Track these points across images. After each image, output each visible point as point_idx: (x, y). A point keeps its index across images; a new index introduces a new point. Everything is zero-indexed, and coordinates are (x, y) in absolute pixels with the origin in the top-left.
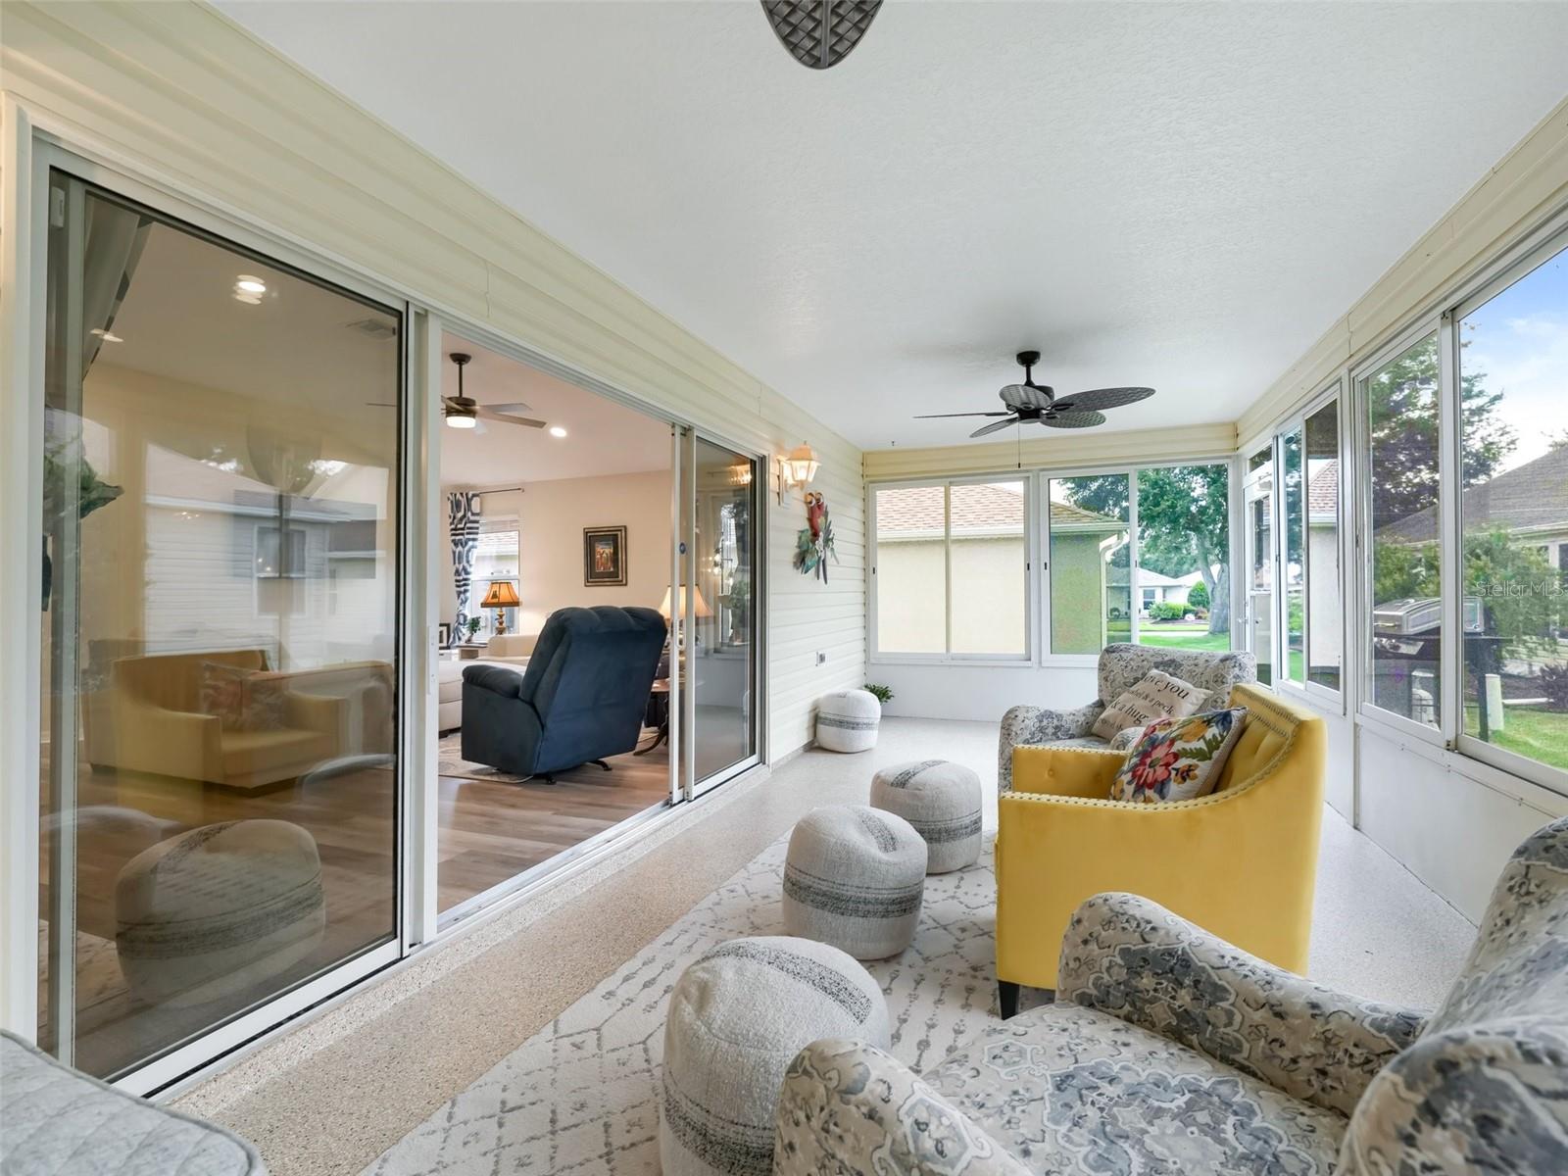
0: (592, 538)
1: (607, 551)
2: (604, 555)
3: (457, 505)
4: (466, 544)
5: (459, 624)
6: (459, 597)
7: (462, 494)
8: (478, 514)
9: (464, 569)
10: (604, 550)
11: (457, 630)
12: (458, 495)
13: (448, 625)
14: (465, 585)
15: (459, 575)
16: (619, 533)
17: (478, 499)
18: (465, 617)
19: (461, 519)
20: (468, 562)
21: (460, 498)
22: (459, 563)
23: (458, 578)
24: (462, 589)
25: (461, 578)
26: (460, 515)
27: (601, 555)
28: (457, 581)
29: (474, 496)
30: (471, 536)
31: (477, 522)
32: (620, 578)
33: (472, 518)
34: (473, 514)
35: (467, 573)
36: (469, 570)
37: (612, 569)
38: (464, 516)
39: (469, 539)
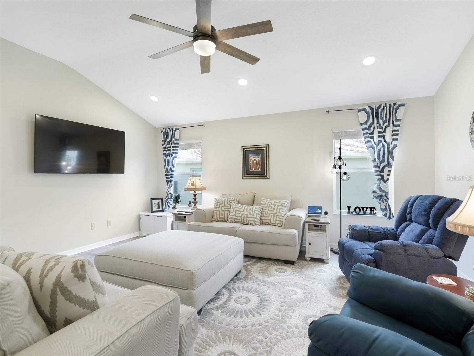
0: (247, 152)
1: (257, 159)
2: (255, 161)
3: (166, 135)
4: (172, 155)
5: (168, 198)
6: (168, 184)
7: (169, 129)
8: (178, 140)
9: (171, 169)
10: (254, 159)
11: (167, 201)
12: (168, 130)
13: (162, 199)
14: (171, 177)
15: (168, 172)
16: (265, 149)
17: (178, 131)
18: (172, 195)
19: (169, 142)
20: (173, 165)
21: (169, 131)
22: (168, 166)
23: (167, 174)
24: (169, 180)
25: (169, 174)
26: (168, 140)
27: (253, 161)
28: (166, 175)
29: (176, 129)
30: (174, 151)
31: (178, 144)
32: (266, 175)
33: (175, 142)
34: (176, 139)
35: (172, 171)
36: (173, 169)
37: (260, 170)
38: (171, 140)
39: (173, 153)
